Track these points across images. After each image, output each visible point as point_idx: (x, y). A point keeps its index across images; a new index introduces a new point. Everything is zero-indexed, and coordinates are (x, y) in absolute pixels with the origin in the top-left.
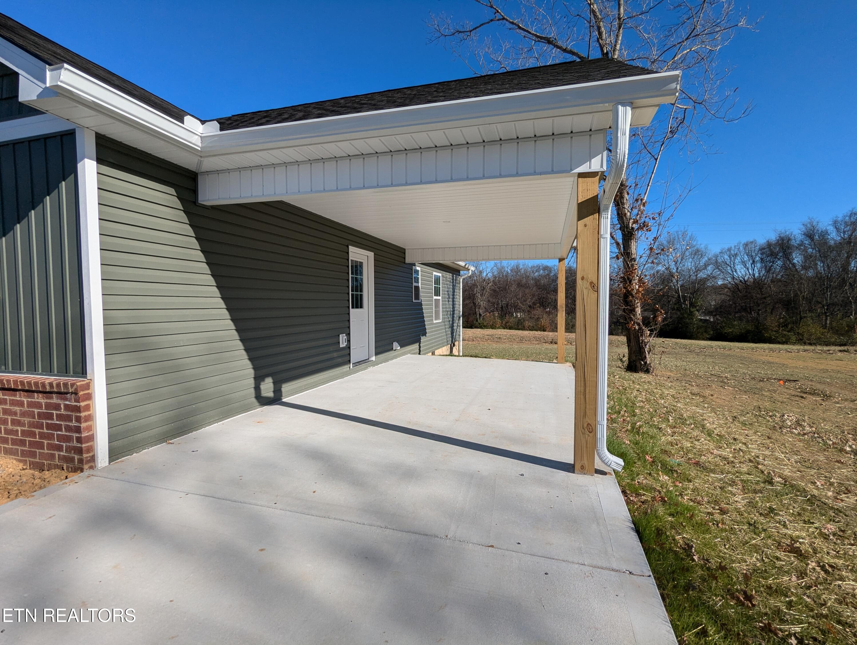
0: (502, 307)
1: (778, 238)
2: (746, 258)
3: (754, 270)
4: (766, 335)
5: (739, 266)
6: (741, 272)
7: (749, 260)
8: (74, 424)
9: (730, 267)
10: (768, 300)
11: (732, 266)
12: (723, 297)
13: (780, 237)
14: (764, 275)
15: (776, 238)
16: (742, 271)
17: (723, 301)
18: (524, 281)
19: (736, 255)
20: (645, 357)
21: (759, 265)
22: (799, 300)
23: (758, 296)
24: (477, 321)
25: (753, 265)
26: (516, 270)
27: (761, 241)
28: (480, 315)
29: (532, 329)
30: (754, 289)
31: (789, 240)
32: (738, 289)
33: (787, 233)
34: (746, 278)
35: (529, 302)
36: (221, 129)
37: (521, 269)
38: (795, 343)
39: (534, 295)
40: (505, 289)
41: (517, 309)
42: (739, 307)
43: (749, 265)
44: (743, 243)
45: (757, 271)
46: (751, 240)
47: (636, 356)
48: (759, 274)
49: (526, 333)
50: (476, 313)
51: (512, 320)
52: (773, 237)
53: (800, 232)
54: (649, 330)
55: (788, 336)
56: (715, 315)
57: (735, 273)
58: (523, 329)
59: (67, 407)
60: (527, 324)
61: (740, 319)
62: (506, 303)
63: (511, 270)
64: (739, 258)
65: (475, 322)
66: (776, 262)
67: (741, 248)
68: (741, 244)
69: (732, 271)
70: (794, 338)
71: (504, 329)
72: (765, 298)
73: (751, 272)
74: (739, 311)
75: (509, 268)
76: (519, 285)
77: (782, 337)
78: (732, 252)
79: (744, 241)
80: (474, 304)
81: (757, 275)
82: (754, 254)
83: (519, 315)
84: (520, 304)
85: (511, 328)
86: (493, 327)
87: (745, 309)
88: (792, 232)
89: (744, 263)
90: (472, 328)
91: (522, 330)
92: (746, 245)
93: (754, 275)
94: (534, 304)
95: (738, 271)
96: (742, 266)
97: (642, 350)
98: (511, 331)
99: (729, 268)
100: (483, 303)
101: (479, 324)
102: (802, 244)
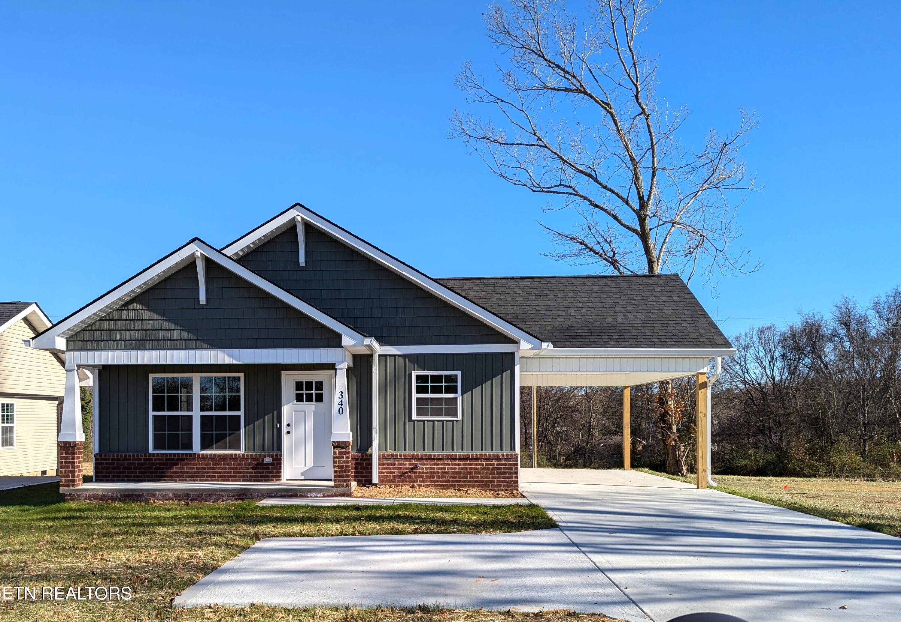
1: (804, 325)
2: (762, 354)
3: (773, 370)
4: (789, 466)
5: (752, 365)
6: (755, 373)
7: (766, 355)
8: (514, 471)
9: (740, 365)
10: (793, 418)
11: (743, 363)
12: (731, 412)
13: (807, 323)
14: (787, 379)
15: (802, 324)
16: (757, 372)
17: (732, 419)
19: (747, 347)
20: (682, 469)
21: (779, 364)
22: (829, 417)
23: (780, 410)
25: (771, 364)
27: (783, 327)
30: (773, 402)
31: (819, 326)
32: (752, 399)
33: (817, 318)
34: (763, 383)
36: (554, 347)
38: (825, 476)
42: (755, 428)
43: (766, 363)
44: (757, 329)
45: (777, 372)
46: (769, 324)
47: (674, 469)
48: (781, 376)
52: (798, 323)
53: (833, 317)
54: (683, 446)
55: (817, 466)
56: (721, 441)
57: (746, 375)
59: (509, 464)
61: (756, 446)
64: (752, 352)
66: (803, 360)
67: (755, 337)
68: (755, 331)
69: (743, 372)
70: (823, 470)
72: (789, 414)
73: (769, 373)
74: (755, 434)
77: (809, 468)
78: (742, 342)
79: (758, 325)
81: (777, 379)
82: (772, 346)
87: (761, 430)
88: (822, 317)
89: (759, 360)
92: (761, 332)
93: (773, 378)
95: (751, 371)
96: (757, 364)
97: (679, 463)
99: (738, 367)
102: (835, 334)
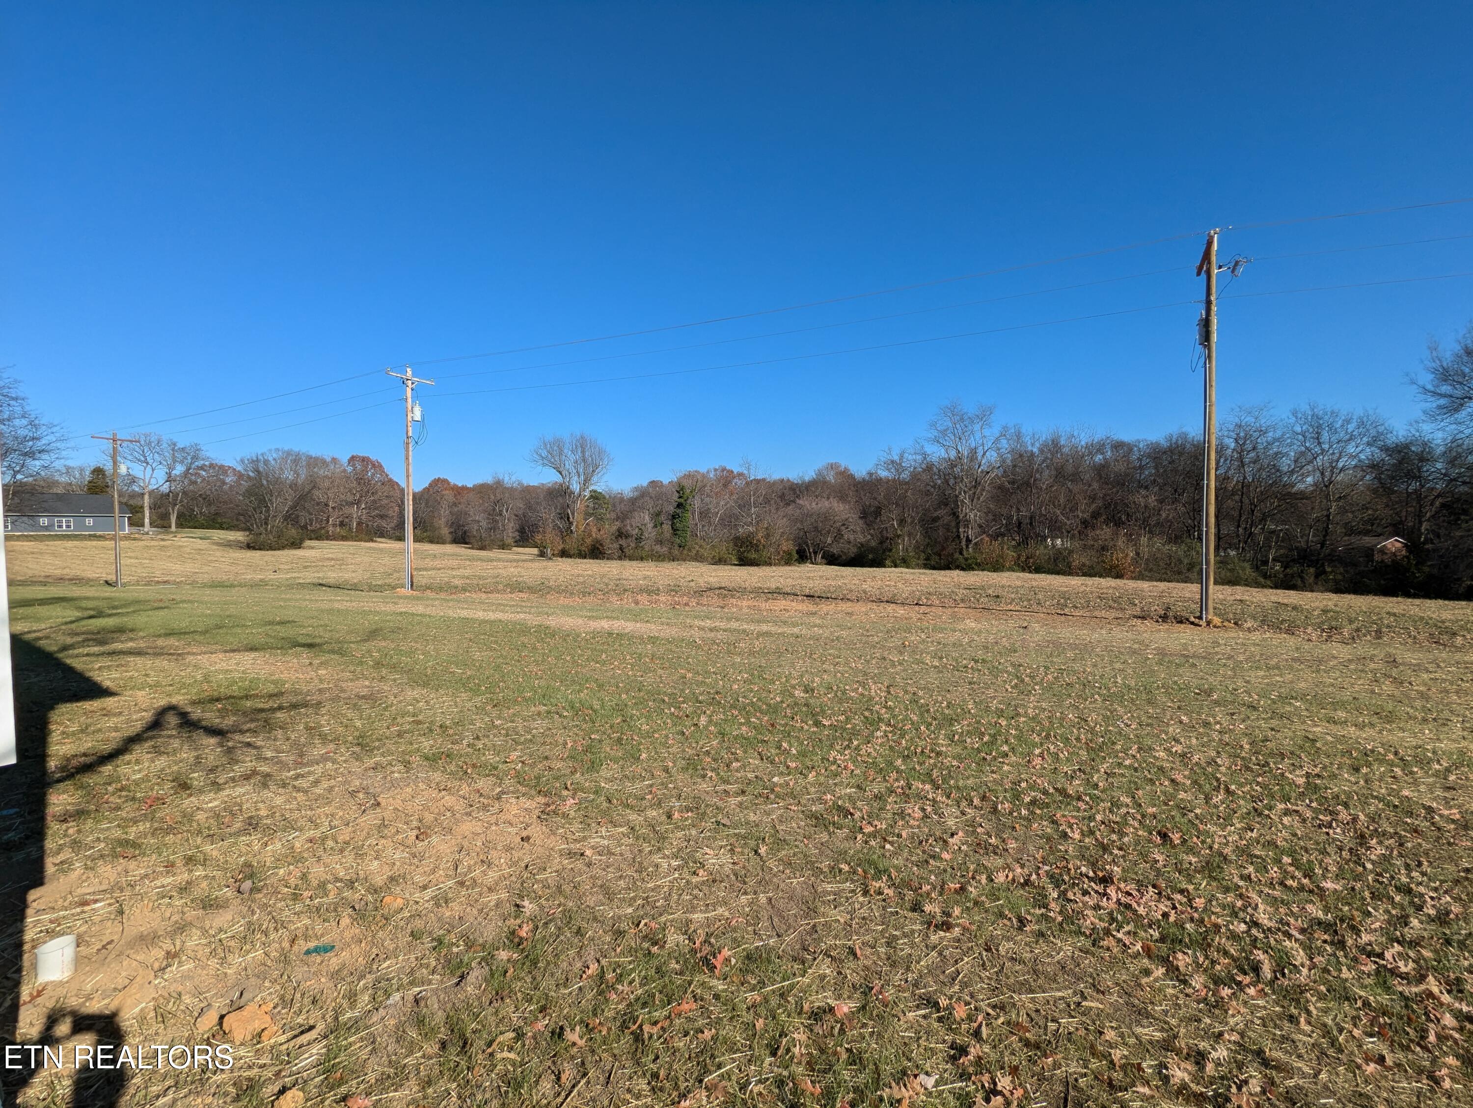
0: (1020, 523)
18: (1070, 468)
24: (961, 553)
26: (1054, 446)
28: (969, 541)
29: (1090, 573)
35: (1083, 512)
37: (1064, 446)
39: (1093, 498)
40: (1028, 484)
41: (1056, 529)
49: (1075, 582)
50: (958, 536)
51: (1040, 551)
58: (1068, 571)
60: (1077, 560)
62: (1028, 514)
63: (1041, 451)
65: (957, 555)
71: (1023, 570)
75: (1037, 445)
76: (1060, 474)
80: (955, 514)
83: (1059, 542)
84: (1061, 517)
85: (1038, 570)
86: (997, 567)
90: (949, 569)
91: (1064, 573)
94: (1095, 515)
98: (1037, 576)
100: (976, 516)
101: (966, 559)
